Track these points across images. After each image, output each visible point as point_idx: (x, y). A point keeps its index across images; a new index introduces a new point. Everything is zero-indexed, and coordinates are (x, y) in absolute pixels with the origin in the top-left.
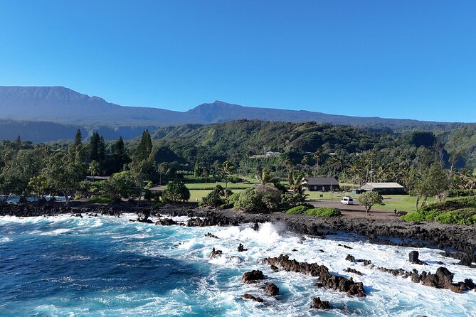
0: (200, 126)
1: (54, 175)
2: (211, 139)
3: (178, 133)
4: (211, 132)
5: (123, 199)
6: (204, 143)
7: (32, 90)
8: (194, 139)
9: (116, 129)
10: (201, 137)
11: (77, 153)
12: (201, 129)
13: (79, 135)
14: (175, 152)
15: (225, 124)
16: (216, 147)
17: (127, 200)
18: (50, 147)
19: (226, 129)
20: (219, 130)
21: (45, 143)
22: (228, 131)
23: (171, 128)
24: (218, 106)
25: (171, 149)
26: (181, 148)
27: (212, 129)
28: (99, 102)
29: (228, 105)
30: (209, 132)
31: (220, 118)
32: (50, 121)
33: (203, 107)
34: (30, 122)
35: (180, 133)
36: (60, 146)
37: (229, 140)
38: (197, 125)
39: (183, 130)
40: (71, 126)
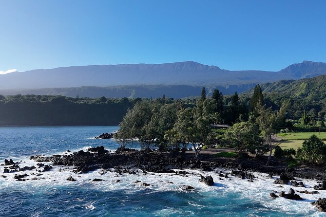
0: (292, 81)
1: (184, 130)
2: (303, 91)
3: (274, 88)
4: (303, 86)
5: (250, 154)
6: (297, 95)
7: (174, 65)
8: (288, 91)
9: (227, 88)
10: (294, 90)
11: (205, 108)
12: (294, 84)
13: (204, 92)
14: (275, 103)
15: (315, 79)
16: (309, 98)
17: (254, 155)
18: (184, 102)
19: (317, 83)
20: (310, 84)
21: (182, 99)
22: (318, 84)
23: (268, 84)
24: (305, 65)
25: (272, 100)
26: (280, 99)
27: (303, 83)
28: (216, 69)
29: (314, 63)
30: (301, 85)
31: (307, 74)
32: (184, 84)
33: (293, 67)
34: (173, 86)
35: (275, 88)
36: (191, 101)
37: (320, 91)
38: (289, 81)
39: (278, 85)
40: (198, 87)
